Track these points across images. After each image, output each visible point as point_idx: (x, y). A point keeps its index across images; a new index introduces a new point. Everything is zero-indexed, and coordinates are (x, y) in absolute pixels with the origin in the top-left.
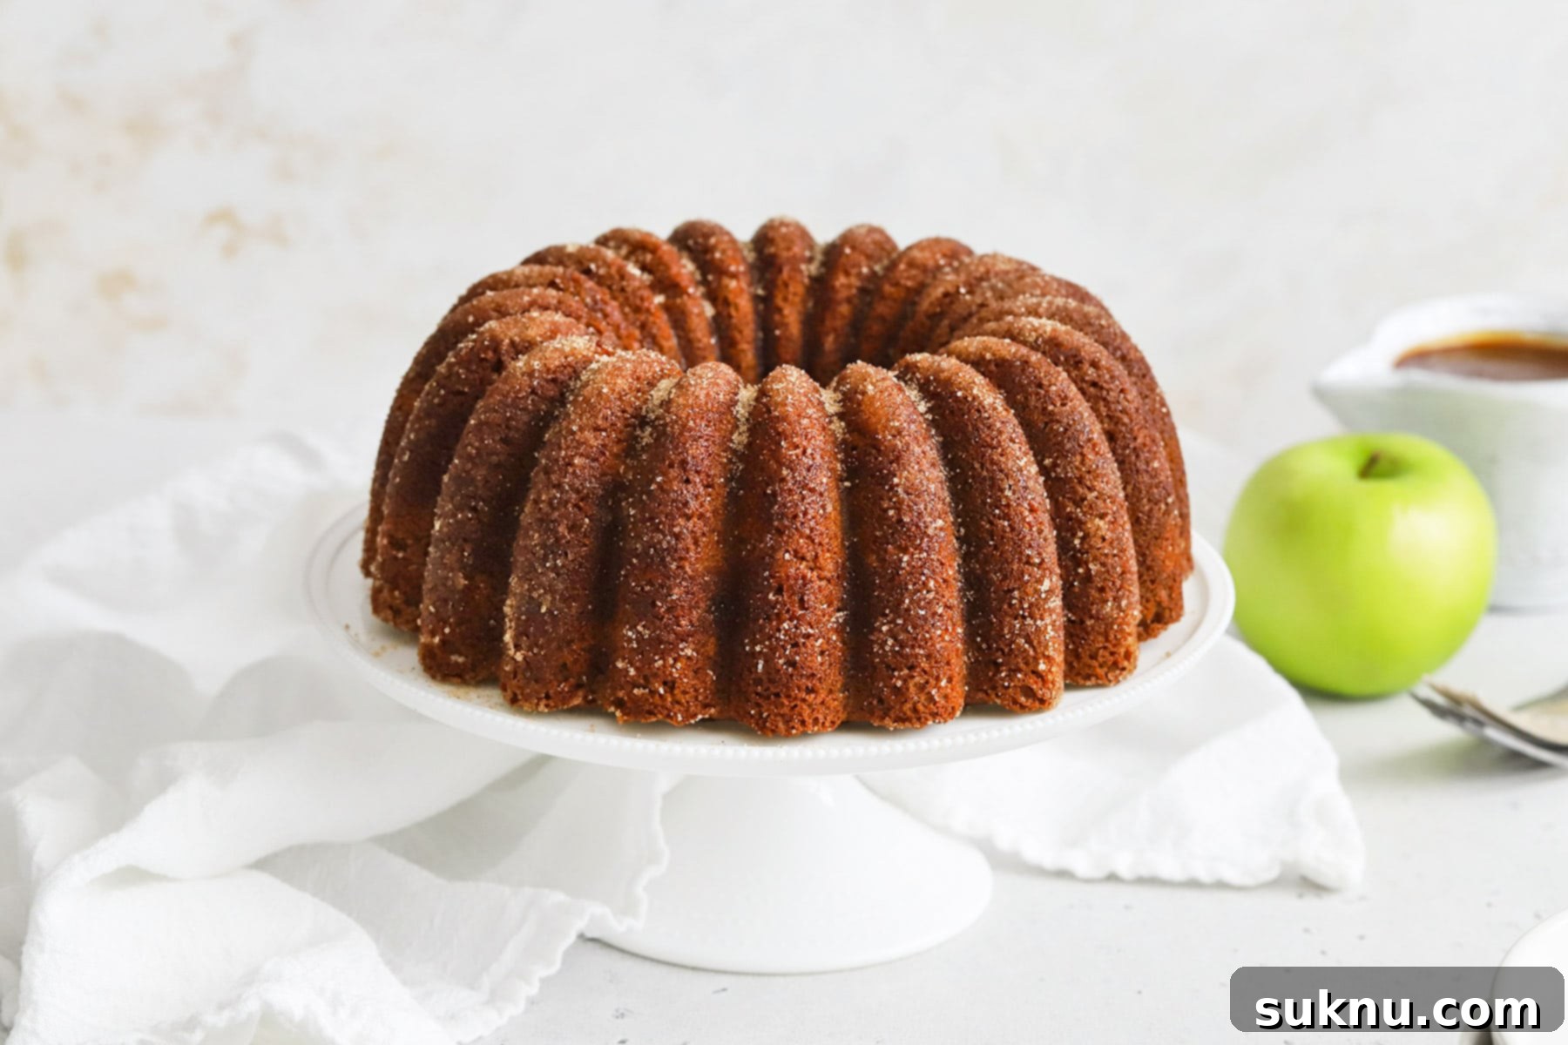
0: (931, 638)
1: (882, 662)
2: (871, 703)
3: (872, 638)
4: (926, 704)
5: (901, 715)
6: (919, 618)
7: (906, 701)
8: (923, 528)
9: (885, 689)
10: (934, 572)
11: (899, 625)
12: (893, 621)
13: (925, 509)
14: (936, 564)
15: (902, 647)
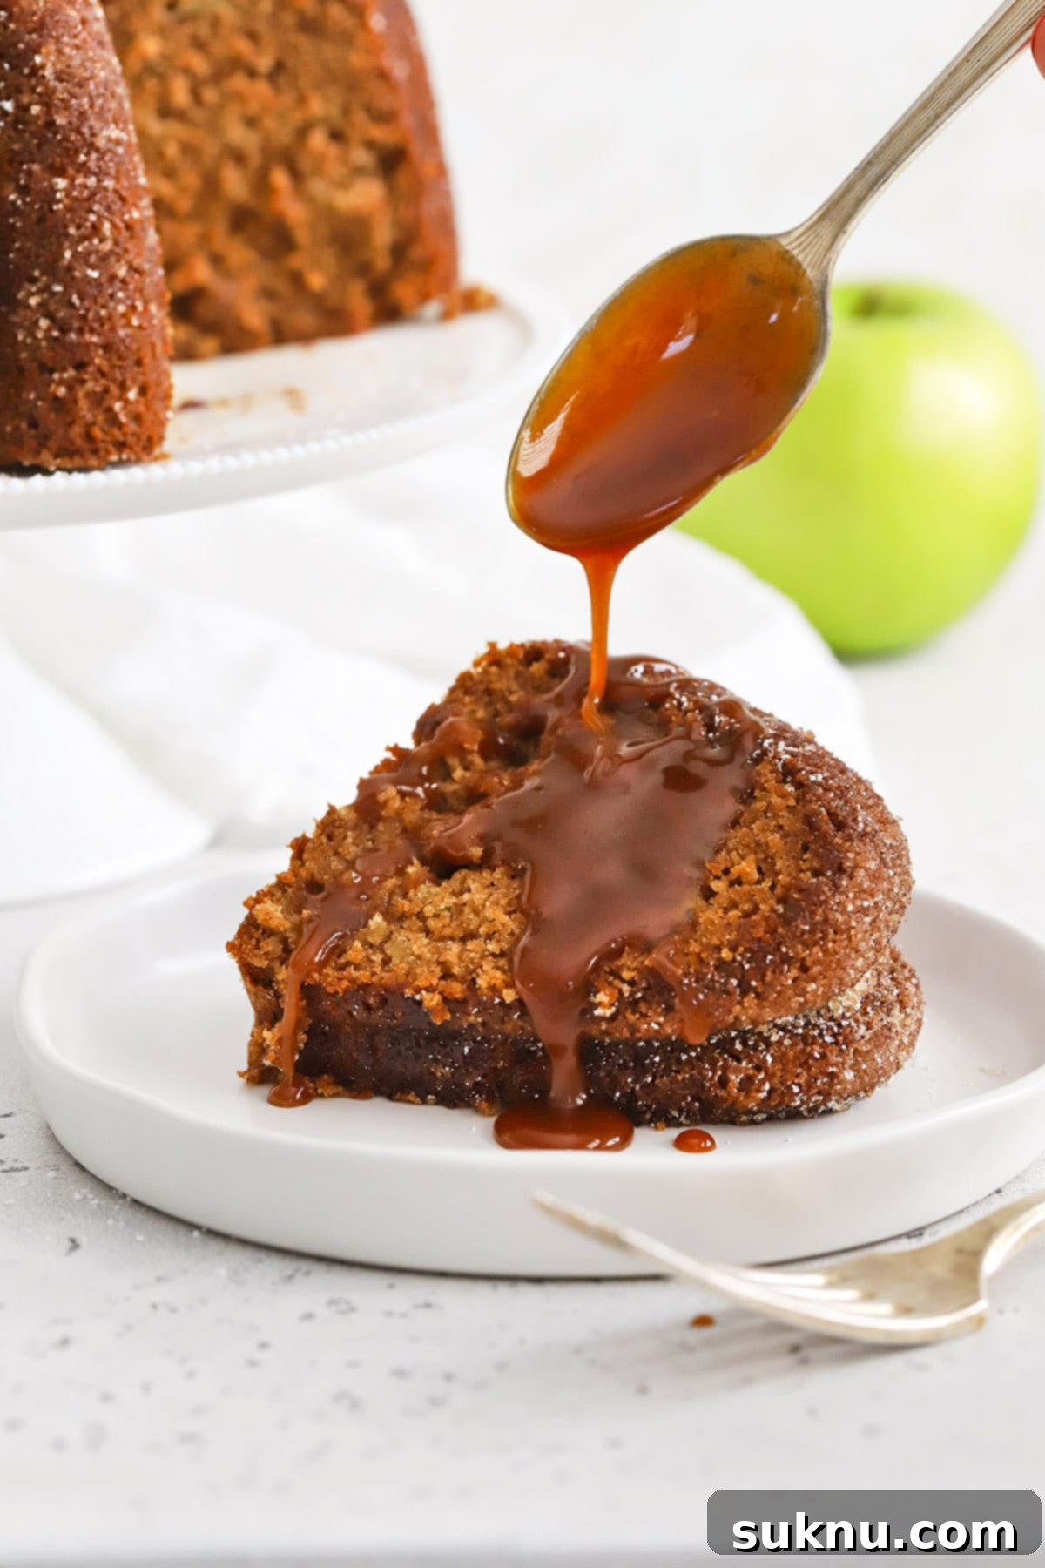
0: (110, 317)
1: (32, 359)
2: (17, 428)
3: (15, 319)
4: (106, 428)
5: (67, 445)
6: (89, 283)
7: (73, 422)
8: (87, 135)
9: (40, 403)
11: (56, 294)
12: (46, 289)
13: (92, 106)
14: (111, 195)
15: (64, 330)
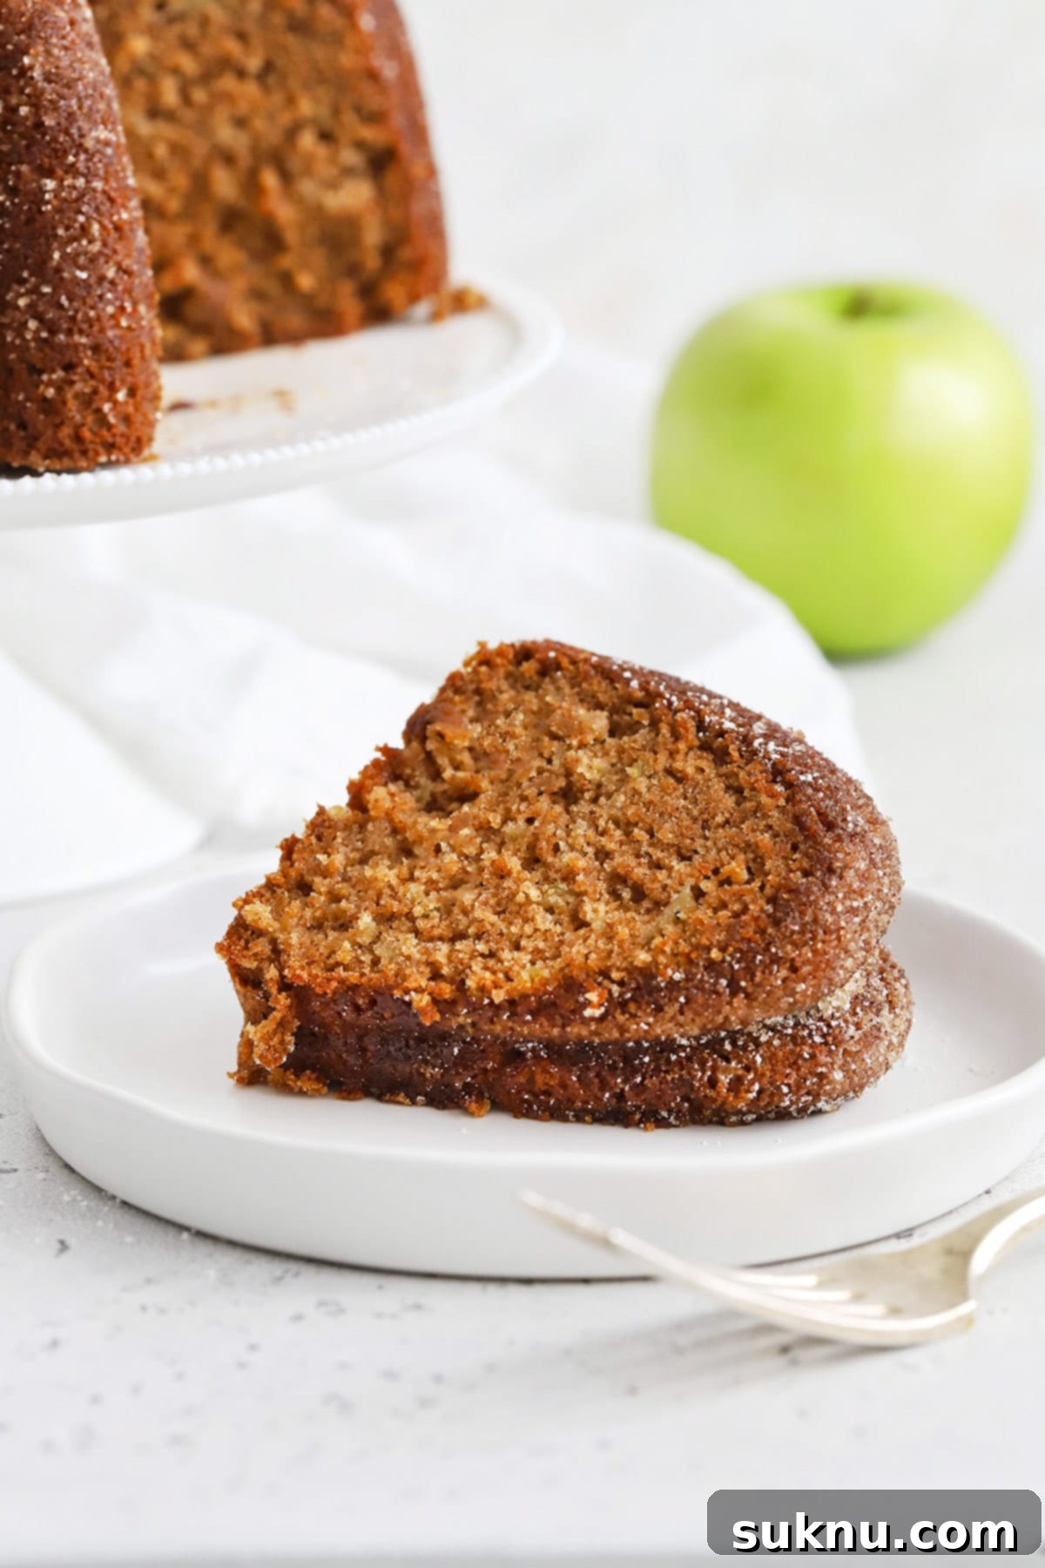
1: (21, 360)
4: (95, 429)
5: (56, 446)
6: (78, 284)
7: (62, 423)
8: (76, 136)
9: (28, 404)
10: (97, 209)
11: (44, 295)
12: (35, 290)
13: (80, 107)
14: (100, 197)
15: (53, 332)
